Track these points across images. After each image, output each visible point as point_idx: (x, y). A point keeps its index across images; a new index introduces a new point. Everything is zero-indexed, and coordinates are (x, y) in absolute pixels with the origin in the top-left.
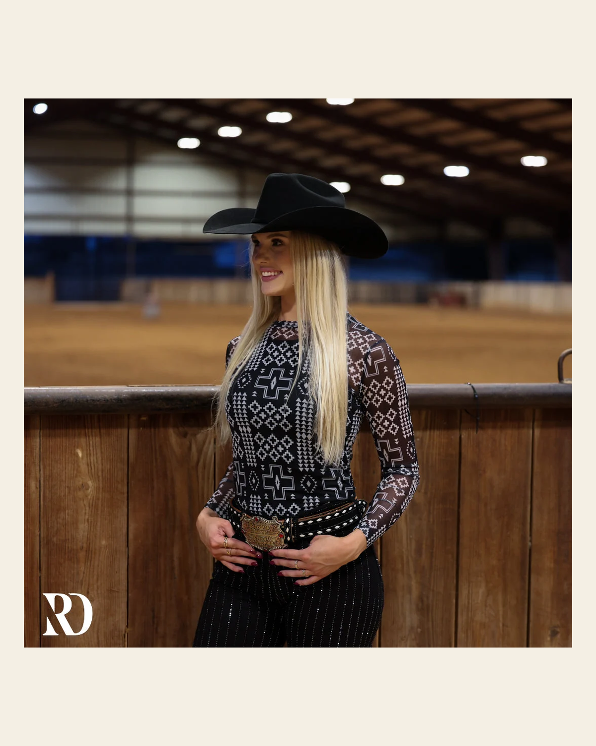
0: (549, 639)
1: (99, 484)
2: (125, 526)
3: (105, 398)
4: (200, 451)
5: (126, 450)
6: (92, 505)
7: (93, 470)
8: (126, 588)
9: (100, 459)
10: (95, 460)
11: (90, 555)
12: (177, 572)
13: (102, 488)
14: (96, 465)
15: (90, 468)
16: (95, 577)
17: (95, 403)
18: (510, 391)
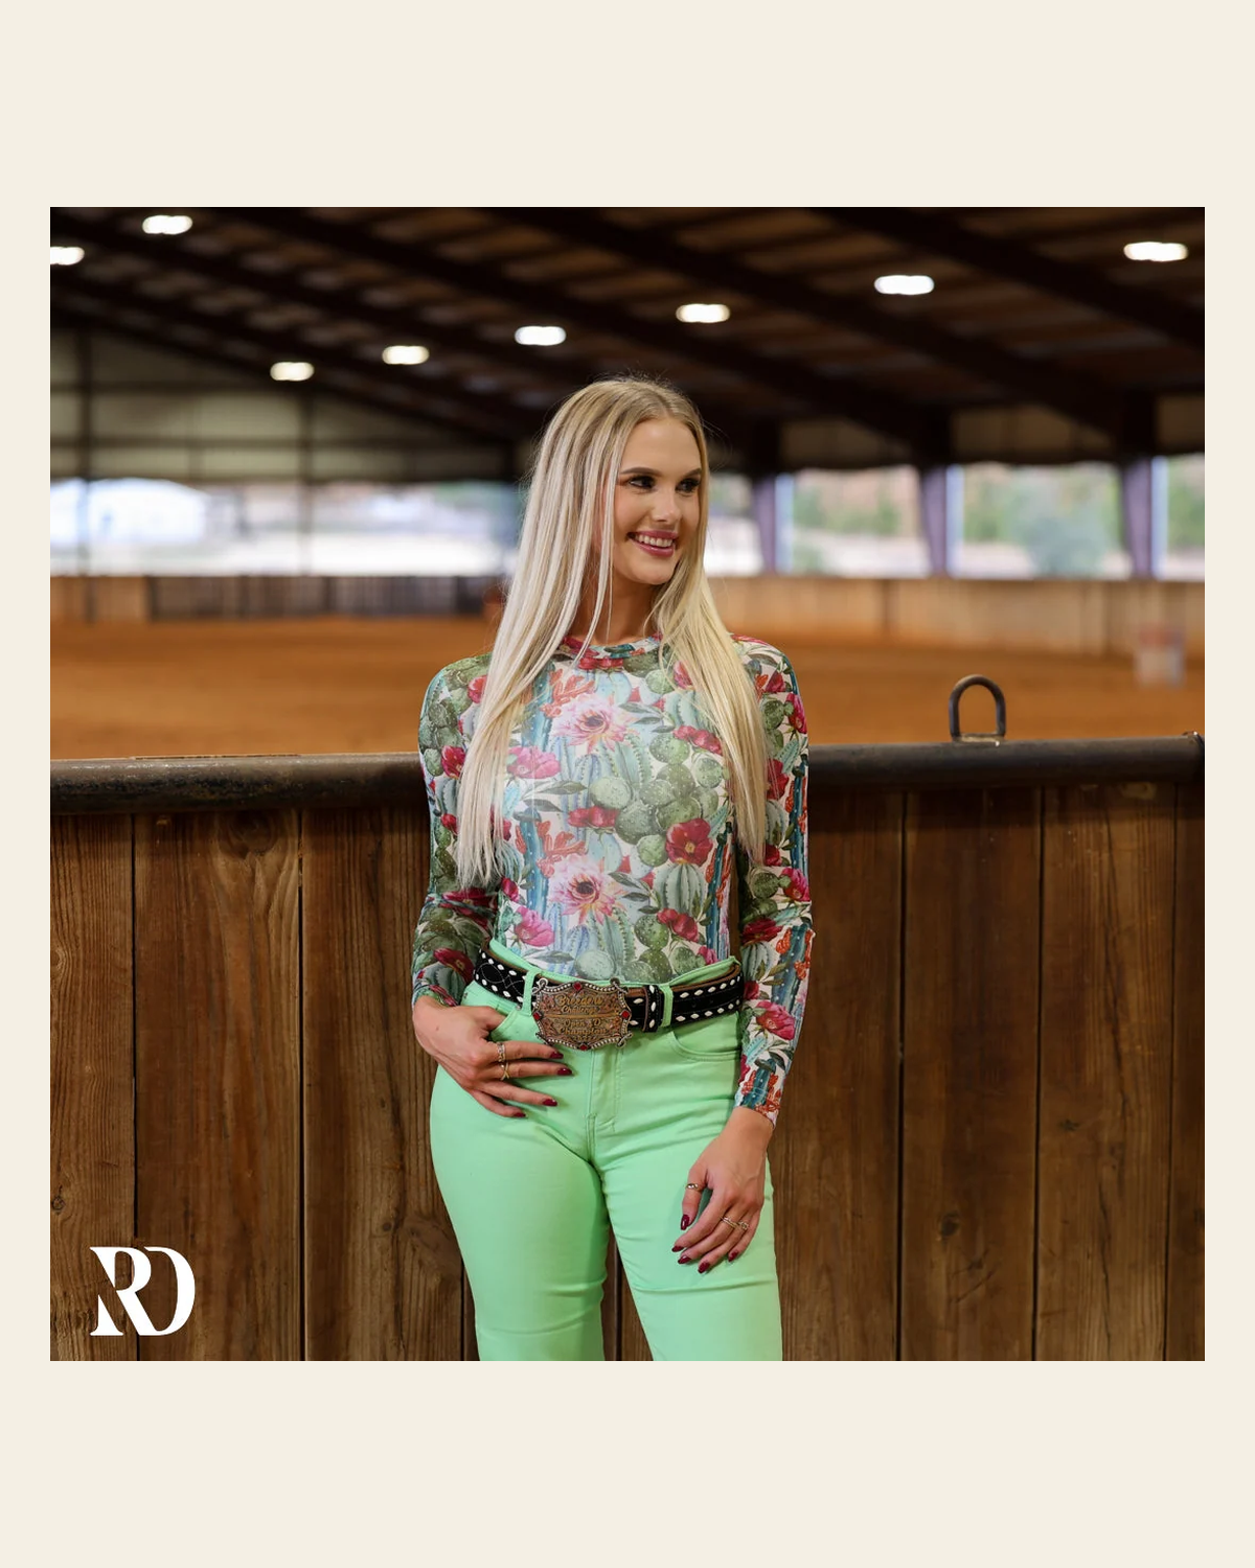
0: (939, 1239)
1: (78, 953)
2: (129, 1034)
3: (91, 782)
4: (271, 885)
5: (129, 883)
6: (65, 995)
7: (66, 926)
8: (133, 1159)
9: (79, 903)
10: (70, 905)
11: (62, 1095)
12: (230, 1124)
13: (85, 961)
14: (71, 916)
15: (59, 923)
16: (73, 1138)
17: (73, 792)
18: (863, 757)
